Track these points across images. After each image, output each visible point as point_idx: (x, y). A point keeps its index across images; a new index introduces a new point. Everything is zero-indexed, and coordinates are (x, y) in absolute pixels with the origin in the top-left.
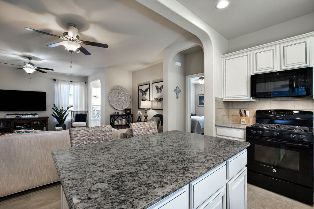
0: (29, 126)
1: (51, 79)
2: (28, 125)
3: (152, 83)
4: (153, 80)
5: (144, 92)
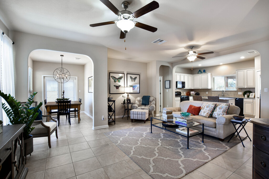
3: (127, 74)
4: (127, 72)
5: (117, 79)
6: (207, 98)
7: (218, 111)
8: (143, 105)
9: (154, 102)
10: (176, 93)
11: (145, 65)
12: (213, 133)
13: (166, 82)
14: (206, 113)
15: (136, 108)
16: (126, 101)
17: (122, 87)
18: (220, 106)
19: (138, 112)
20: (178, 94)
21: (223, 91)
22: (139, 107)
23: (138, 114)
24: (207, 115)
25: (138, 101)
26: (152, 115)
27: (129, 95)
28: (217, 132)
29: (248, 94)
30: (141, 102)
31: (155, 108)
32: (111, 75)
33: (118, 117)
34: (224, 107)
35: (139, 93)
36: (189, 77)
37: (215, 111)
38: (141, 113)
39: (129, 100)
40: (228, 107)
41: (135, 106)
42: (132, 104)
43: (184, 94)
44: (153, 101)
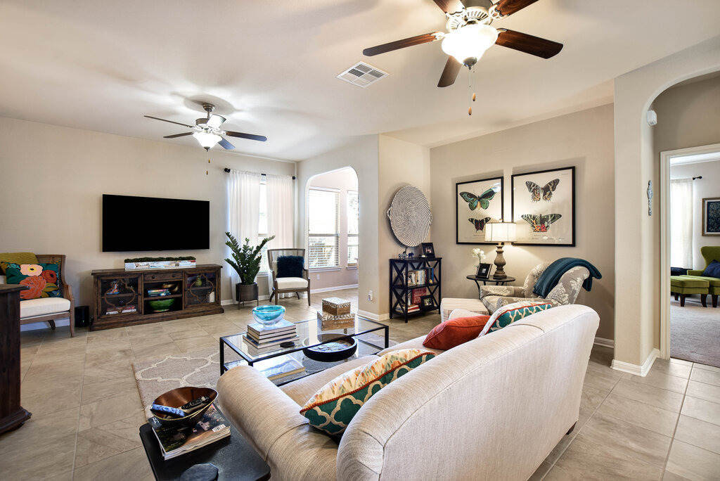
0: (176, 289)
1: (219, 168)
2: (174, 287)
3: (513, 176)
4: (512, 168)
5: (479, 199)
8: (535, 293)
17: (495, 222)
30: (536, 283)
32: (461, 189)
35: (573, 245)
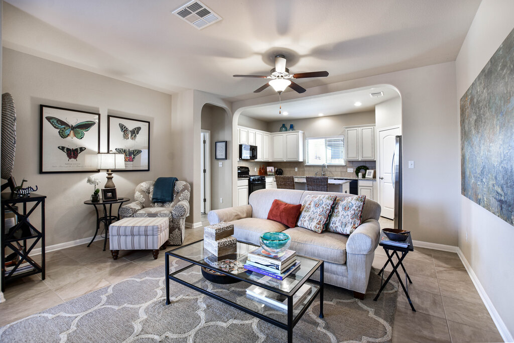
3: (109, 116)
4: (108, 110)
5: (73, 128)
6: (304, 181)
7: (340, 214)
8: (157, 202)
9: (187, 193)
10: (239, 169)
11: (168, 99)
12: (340, 279)
13: (218, 144)
14: (316, 221)
15: (134, 214)
16: (100, 194)
17: (91, 153)
18: (344, 203)
19: (133, 227)
20: (243, 173)
21: (324, 166)
22: (142, 212)
23: (133, 235)
24: (318, 226)
25: (142, 192)
26: (179, 229)
27: (113, 175)
28: (350, 277)
29: (363, 171)
30: (151, 196)
31: (188, 211)
32: (47, 112)
33: (75, 243)
34: (354, 206)
35: (148, 170)
36: (264, 136)
37: (335, 214)
38: (142, 229)
39: (110, 192)
40: (362, 204)
41: (128, 209)
42: (122, 202)
43: (254, 171)
44: (183, 190)
